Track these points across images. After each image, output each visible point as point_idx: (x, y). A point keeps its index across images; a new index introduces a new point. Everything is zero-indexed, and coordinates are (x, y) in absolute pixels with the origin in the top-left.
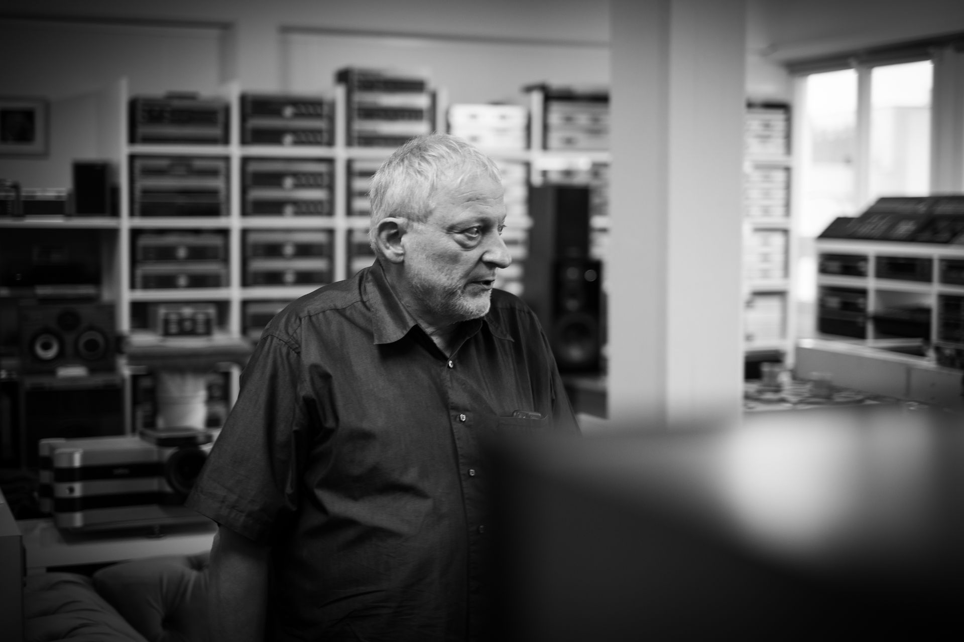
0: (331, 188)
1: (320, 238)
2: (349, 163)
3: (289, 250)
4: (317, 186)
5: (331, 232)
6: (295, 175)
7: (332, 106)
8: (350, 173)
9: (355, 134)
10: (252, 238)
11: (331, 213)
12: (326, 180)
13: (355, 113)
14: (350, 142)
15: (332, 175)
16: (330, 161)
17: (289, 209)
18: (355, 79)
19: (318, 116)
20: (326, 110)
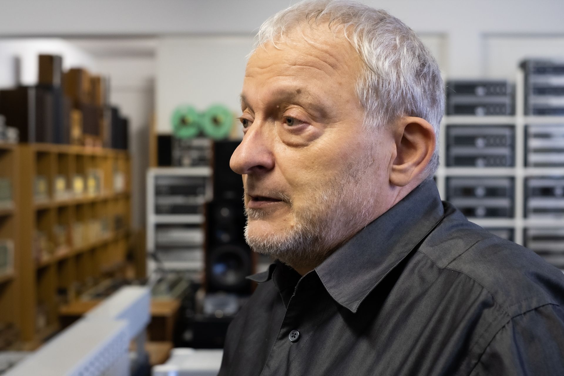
0: (513, 147)
1: (505, 183)
2: (526, 129)
3: (480, 192)
4: (502, 145)
5: (512, 179)
6: (484, 137)
7: (514, 88)
8: (527, 135)
9: (531, 107)
10: (454, 183)
11: (512, 164)
12: (509, 142)
13: (531, 91)
14: (526, 113)
15: (513, 138)
16: (512, 127)
17: (480, 162)
18: (531, 66)
19: (504, 94)
20: (509, 90)
